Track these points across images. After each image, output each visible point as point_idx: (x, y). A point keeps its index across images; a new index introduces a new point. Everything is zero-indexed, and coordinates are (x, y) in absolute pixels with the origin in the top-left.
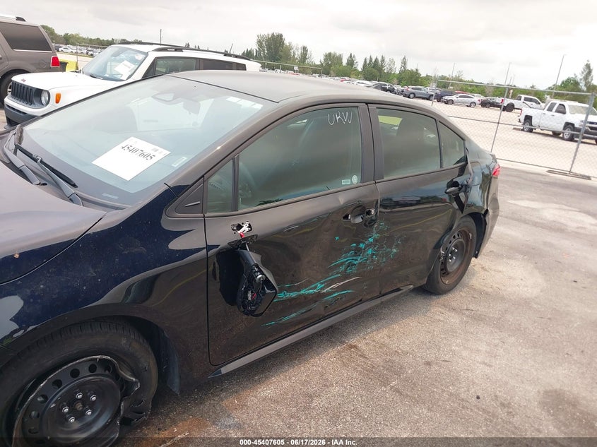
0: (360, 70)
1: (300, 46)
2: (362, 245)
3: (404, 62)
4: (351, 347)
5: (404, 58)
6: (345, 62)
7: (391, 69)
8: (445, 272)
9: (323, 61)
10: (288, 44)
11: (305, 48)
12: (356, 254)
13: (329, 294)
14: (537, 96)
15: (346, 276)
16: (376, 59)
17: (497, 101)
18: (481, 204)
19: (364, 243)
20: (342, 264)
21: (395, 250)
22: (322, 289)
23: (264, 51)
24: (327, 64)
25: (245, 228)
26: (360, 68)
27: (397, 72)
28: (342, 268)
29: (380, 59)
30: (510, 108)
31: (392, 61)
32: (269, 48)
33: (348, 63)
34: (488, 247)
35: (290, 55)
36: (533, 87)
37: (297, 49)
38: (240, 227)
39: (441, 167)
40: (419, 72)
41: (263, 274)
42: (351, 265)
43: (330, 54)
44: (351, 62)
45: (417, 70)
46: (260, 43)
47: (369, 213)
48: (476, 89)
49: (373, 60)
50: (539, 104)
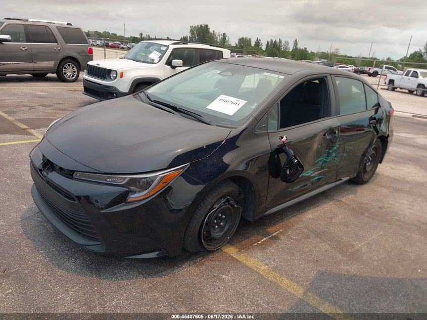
0: (264, 49)
1: (221, 33)
2: (331, 151)
3: (296, 43)
4: (339, 201)
5: (296, 40)
6: (253, 44)
7: (286, 48)
8: (365, 171)
9: (237, 43)
10: (212, 32)
11: (224, 35)
12: (328, 156)
13: (314, 177)
14: (393, 65)
15: (322, 168)
16: (275, 41)
17: (366, 70)
18: (385, 131)
19: (332, 149)
20: (321, 161)
21: (345, 155)
22: (312, 174)
23: (195, 37)
24: (241, 46)
25: (285, 138)
26: (264, 48)
27: (291, 50)
28: (321, 163)
29: (278, 41)
30: (375, 74)
31: (287, 43)
32: (199, 35)
33: (255, 45)
34: (387, 157)
35: (214, 40)
36: (388, 59)
37: (219, 35)
38: (282, 138)
39: (366, 109)
40: (307, 50)
41: (298, 160)
42: (325, 162)
43: (243, 38)
44: (258, 43)
45: (306, 49)
46: (192, 31)
47: (335, 133)
48: (348, 61)
49: (274, 42)
50: (396, 71)
